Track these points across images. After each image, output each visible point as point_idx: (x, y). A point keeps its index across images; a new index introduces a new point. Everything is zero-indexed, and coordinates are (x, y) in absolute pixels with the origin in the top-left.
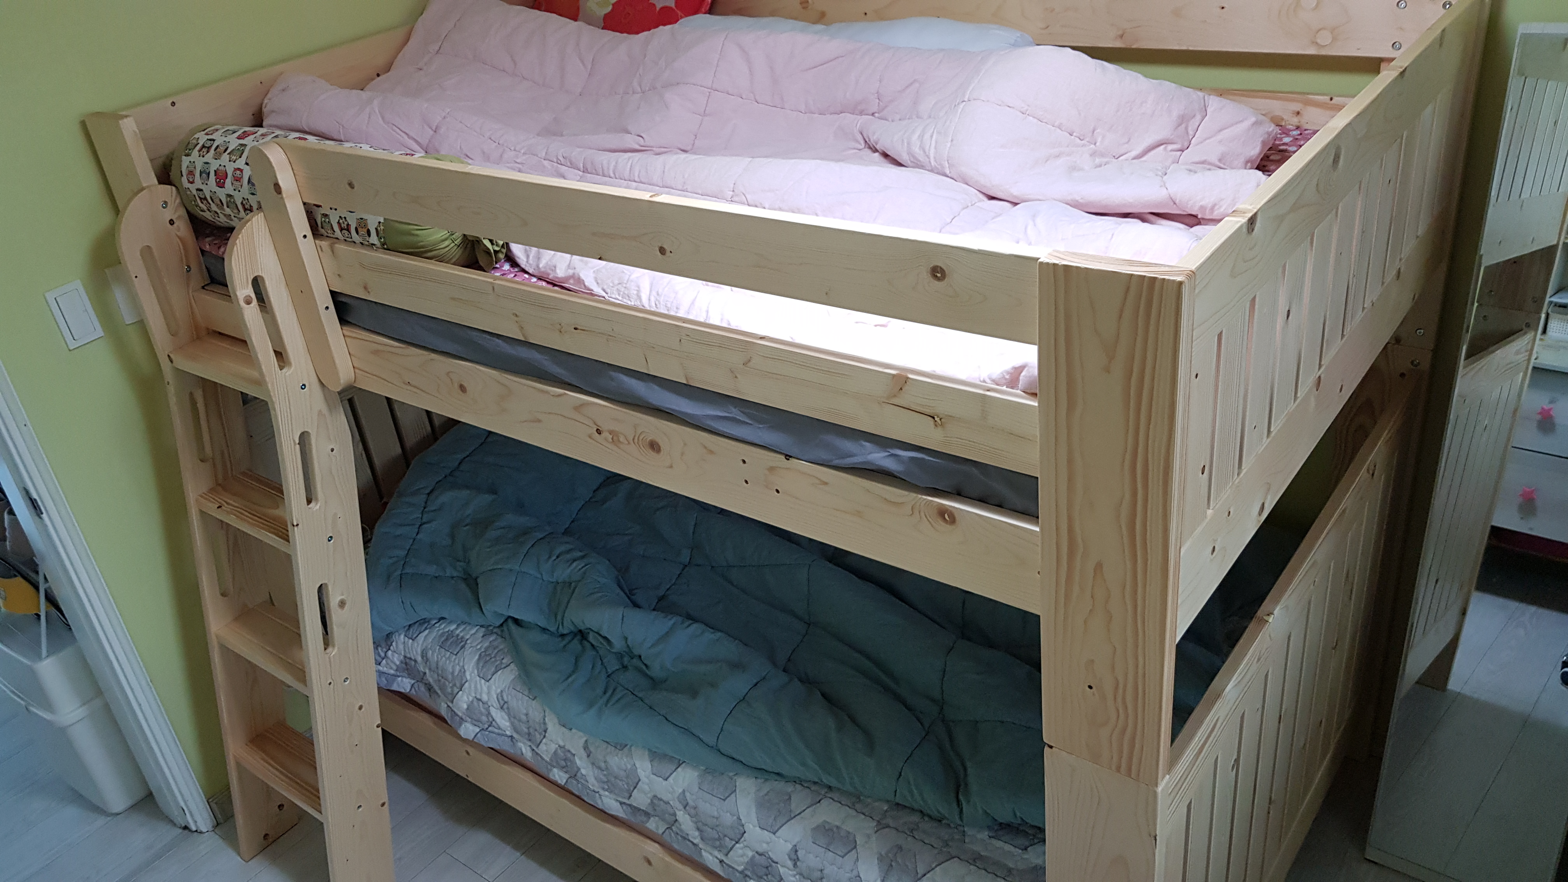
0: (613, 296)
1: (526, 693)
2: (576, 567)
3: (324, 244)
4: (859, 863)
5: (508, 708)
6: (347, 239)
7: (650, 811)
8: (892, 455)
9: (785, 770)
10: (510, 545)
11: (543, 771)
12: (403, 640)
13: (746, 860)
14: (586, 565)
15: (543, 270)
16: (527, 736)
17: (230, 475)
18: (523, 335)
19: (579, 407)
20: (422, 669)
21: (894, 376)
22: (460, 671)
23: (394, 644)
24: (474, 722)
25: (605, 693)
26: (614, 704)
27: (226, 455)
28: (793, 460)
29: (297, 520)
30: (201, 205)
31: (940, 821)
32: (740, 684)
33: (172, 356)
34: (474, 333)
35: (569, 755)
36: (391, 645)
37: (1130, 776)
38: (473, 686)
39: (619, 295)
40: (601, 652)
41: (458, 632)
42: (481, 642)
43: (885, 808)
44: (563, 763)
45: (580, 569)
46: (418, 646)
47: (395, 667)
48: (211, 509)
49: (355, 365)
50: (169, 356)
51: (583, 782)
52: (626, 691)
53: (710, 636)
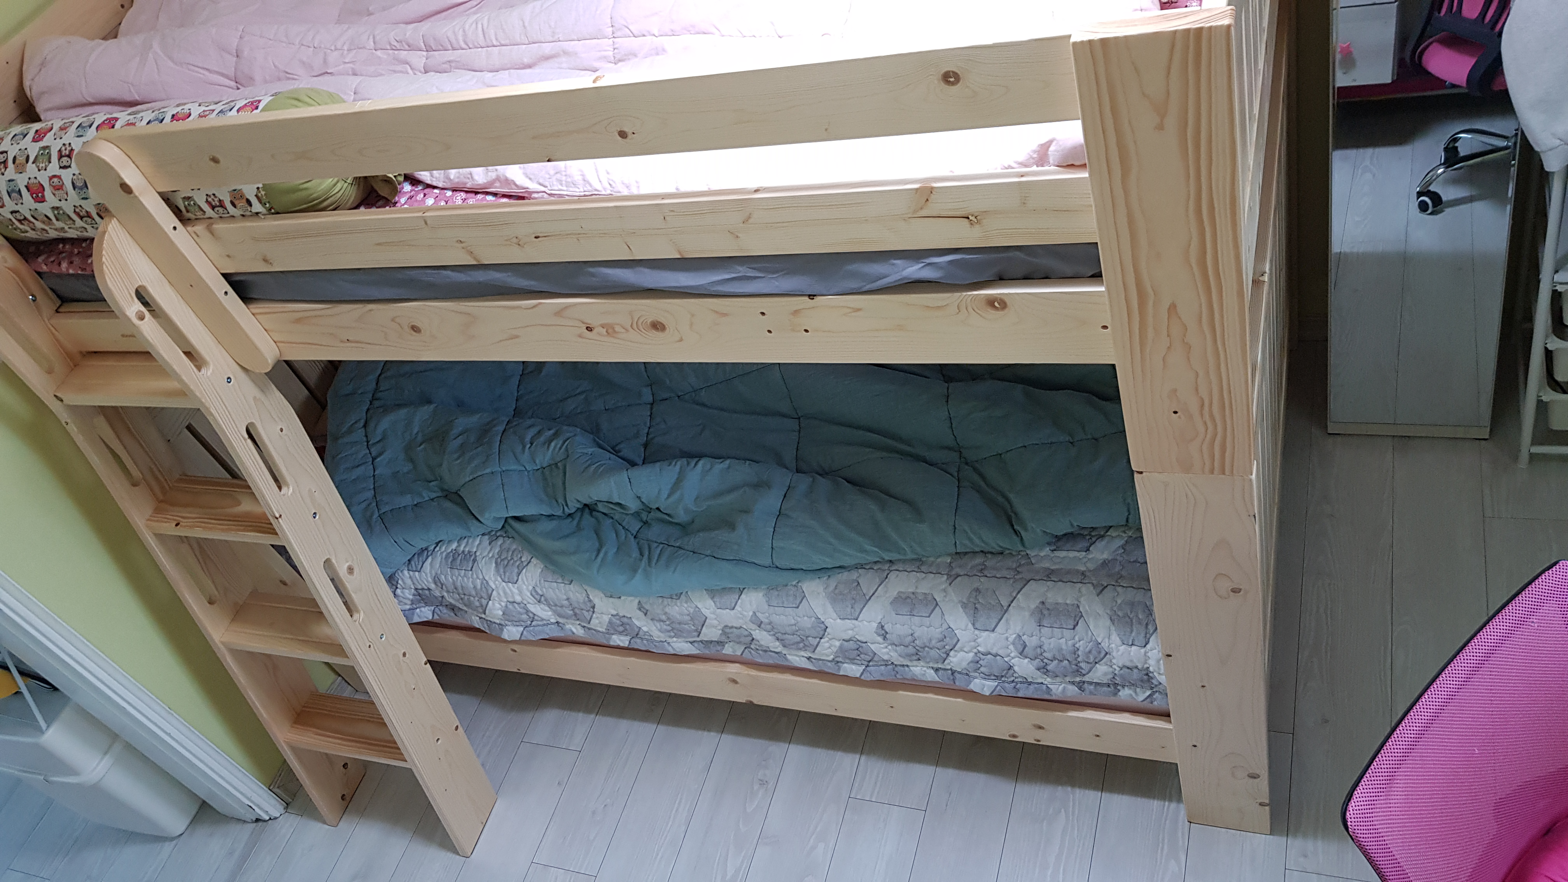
0: (556, 188)
1: (560, 580)
2: (555, 447)
3: (199, 228)
4: (946, 617)
5: (546, 600)
6: (223, 216)
7: (723, 639)
8: (929, 264)
9: (847, 561)
10: (480, 449)
11: (605, 642)
12: (408, 575)
13: (835, 650)
14: (564, 442)
15: (457, 180)
16: (574, 617)
17: (168, 488)
18: (475, 259)
19: (560, 312)
20: (437, 593)
21: (917, 190)
22: (482, 583)
23: (400, 582)
24: (515, 623)
25: (642, 554)
26: (657, 560)
27: (155, 469)
28: (818, 299)
29: (278, 512)
30: (21, 227)
31: (1002, 553)
32: (771, 500)
33: (57, 394)
34: (414, 272)
35: (625, 620)
36: (397, 582)
37: (1224, 474)
38: (501, 593)
39: (561, 185)
40: (617, 517)
41: (462, 548)
42: (491, 550)
43: (949, 561)
44: (621, 629)
45: (560, 448)
46: (426, 575)
47: (409, 602)
48: (169, 528)
49: (275, 340)
50: (55, 396)
51: (646, 637)
52: (661, 546)
53: (720, 466)
